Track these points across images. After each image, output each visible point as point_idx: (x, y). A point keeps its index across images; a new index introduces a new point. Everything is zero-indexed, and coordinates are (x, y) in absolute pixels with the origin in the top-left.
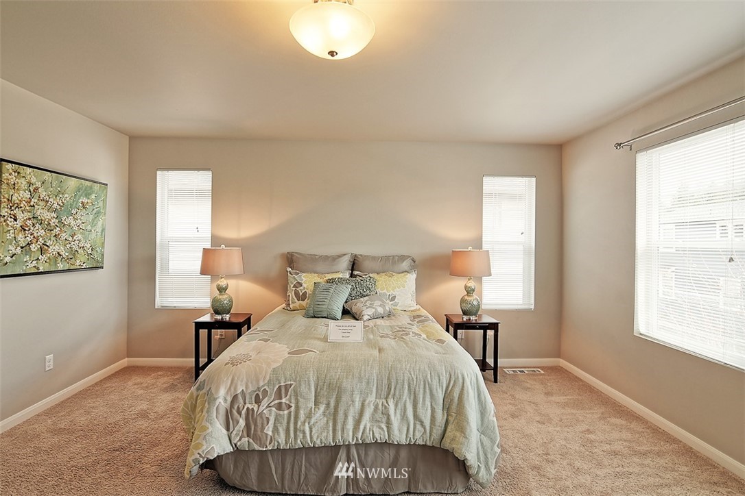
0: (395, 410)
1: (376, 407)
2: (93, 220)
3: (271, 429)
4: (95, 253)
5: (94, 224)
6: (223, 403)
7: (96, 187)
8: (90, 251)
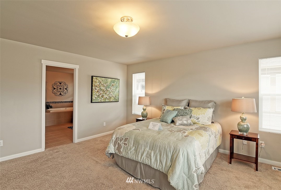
0: (154, 155)
1: (148, 152)
2: (115, 89)
3: (122, 150)
4: (116, 97)
5: (116, 90)
6: (114, 139)
7: (116, 80)
8: (115, 97)
